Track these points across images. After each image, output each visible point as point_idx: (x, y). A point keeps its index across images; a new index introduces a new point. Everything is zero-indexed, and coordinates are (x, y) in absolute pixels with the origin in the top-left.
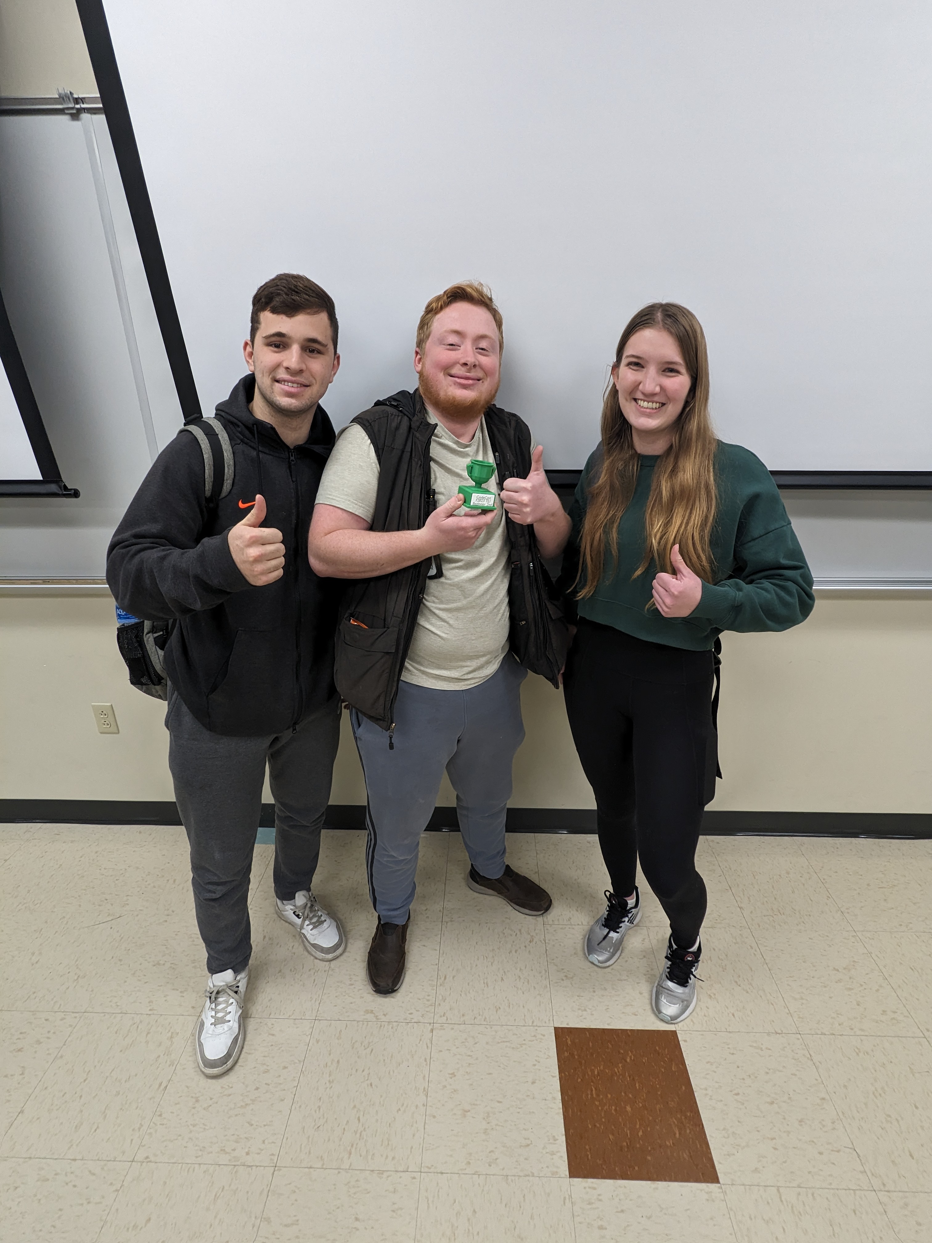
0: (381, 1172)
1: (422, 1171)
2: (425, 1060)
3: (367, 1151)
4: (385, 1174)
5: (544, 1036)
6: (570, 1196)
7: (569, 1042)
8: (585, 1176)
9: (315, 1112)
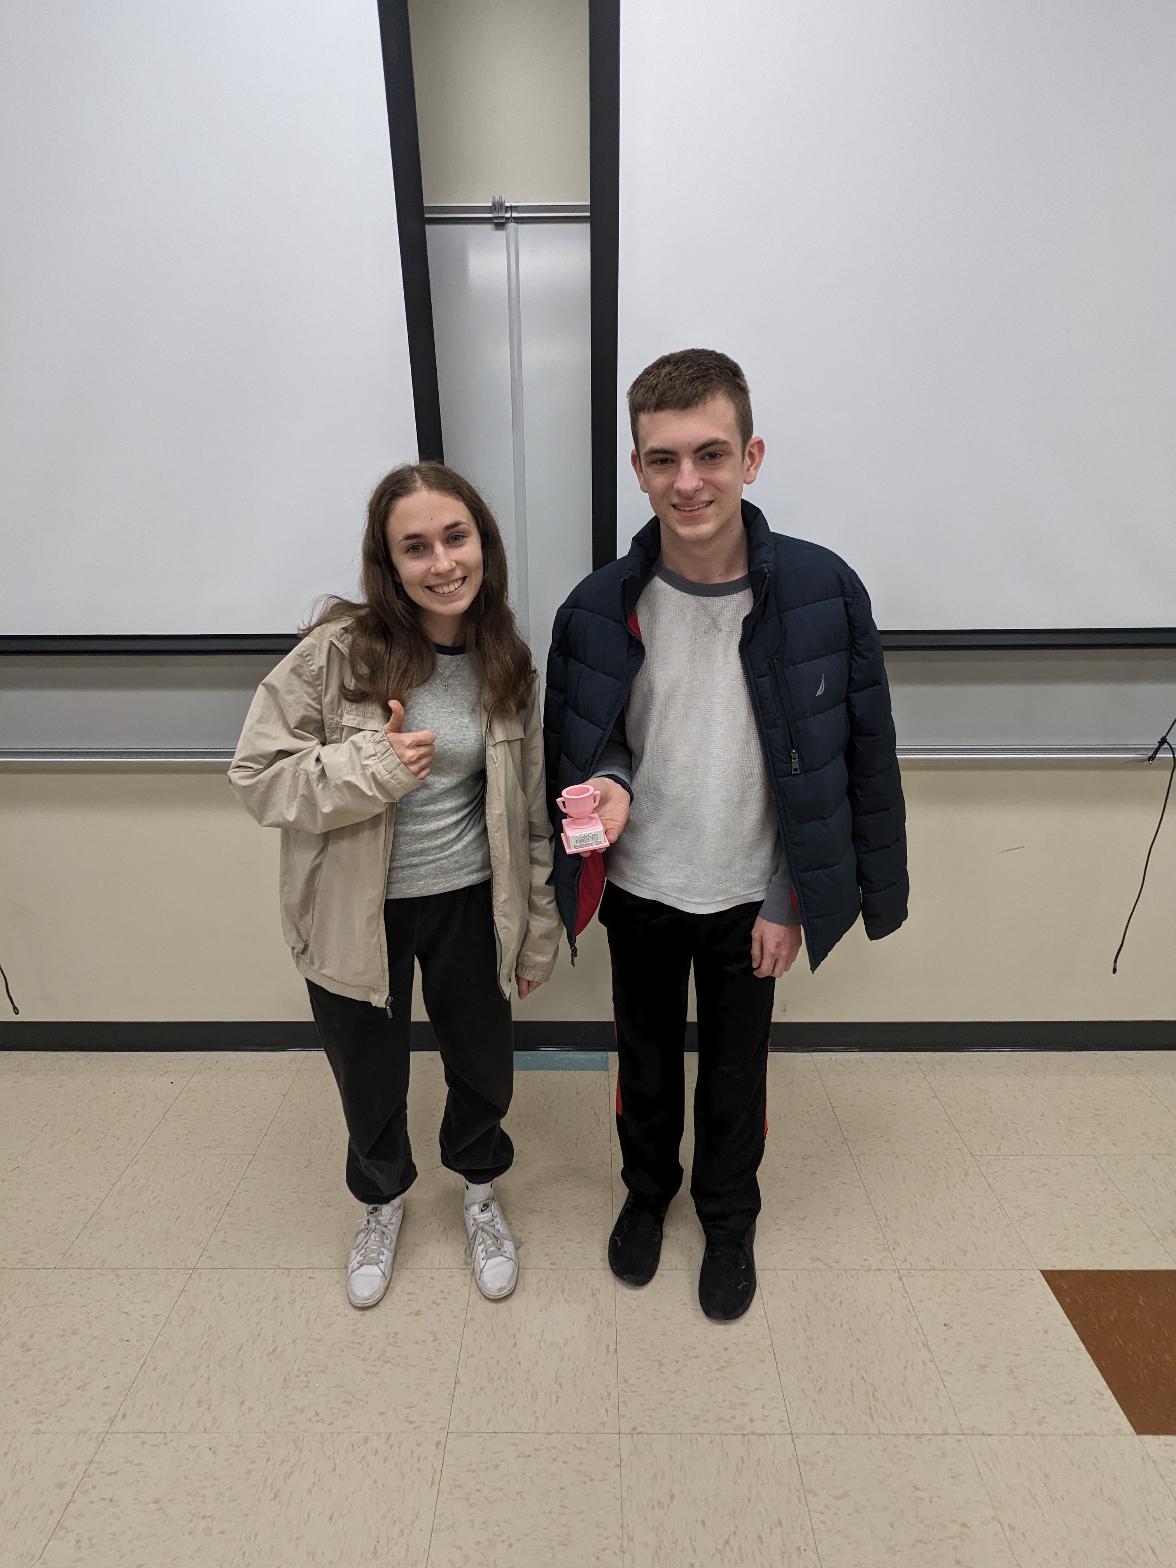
0: (919, 1437)
1: (965, 1432)
2: (909, 1311)
3: (890, 1413)
4: (924, 1438)
5: (1033, 1280)
6: (1148, 1455)
7: (1065, 1287)
8: (1155, 1433)
9: (809, 1373)
